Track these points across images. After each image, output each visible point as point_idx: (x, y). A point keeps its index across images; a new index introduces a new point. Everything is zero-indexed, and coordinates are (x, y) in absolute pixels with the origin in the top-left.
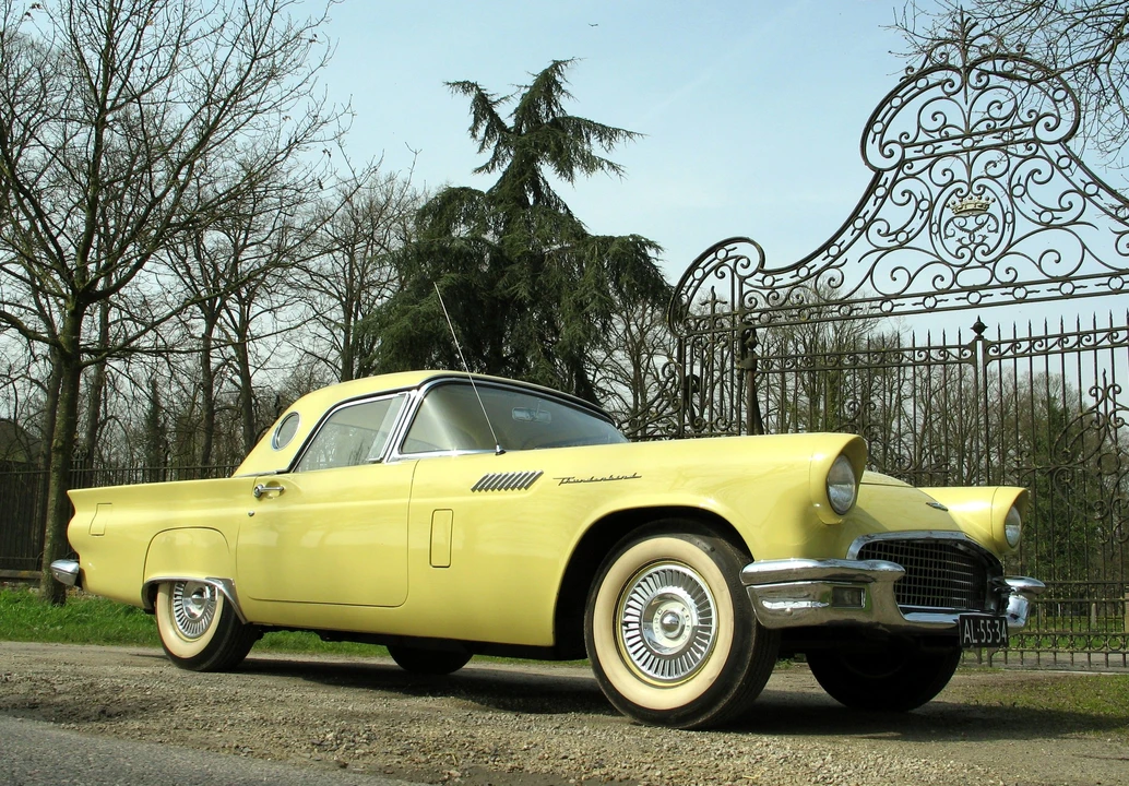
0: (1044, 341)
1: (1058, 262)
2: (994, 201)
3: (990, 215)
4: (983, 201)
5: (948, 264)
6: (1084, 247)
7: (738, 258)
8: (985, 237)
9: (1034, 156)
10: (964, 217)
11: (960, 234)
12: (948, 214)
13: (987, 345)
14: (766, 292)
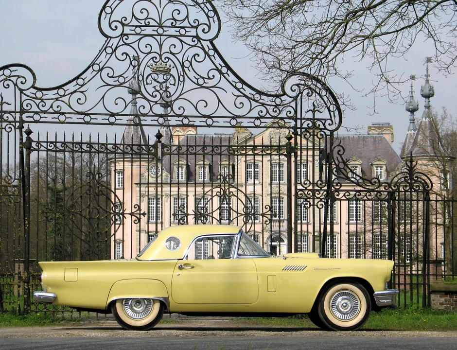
0: (194, 147)
1: (205, 107)
2: (173, 68)
3: (171, 75)
4: (168, 66)
5: (148, 100)
6: (219, 101)
7: (19, 77)
8: (168, 88)
9: (195, 46)
10: (157, 74)
11: (154, 84)
12: (148, 71)
13: (163, 146)
14: (38, 101)
